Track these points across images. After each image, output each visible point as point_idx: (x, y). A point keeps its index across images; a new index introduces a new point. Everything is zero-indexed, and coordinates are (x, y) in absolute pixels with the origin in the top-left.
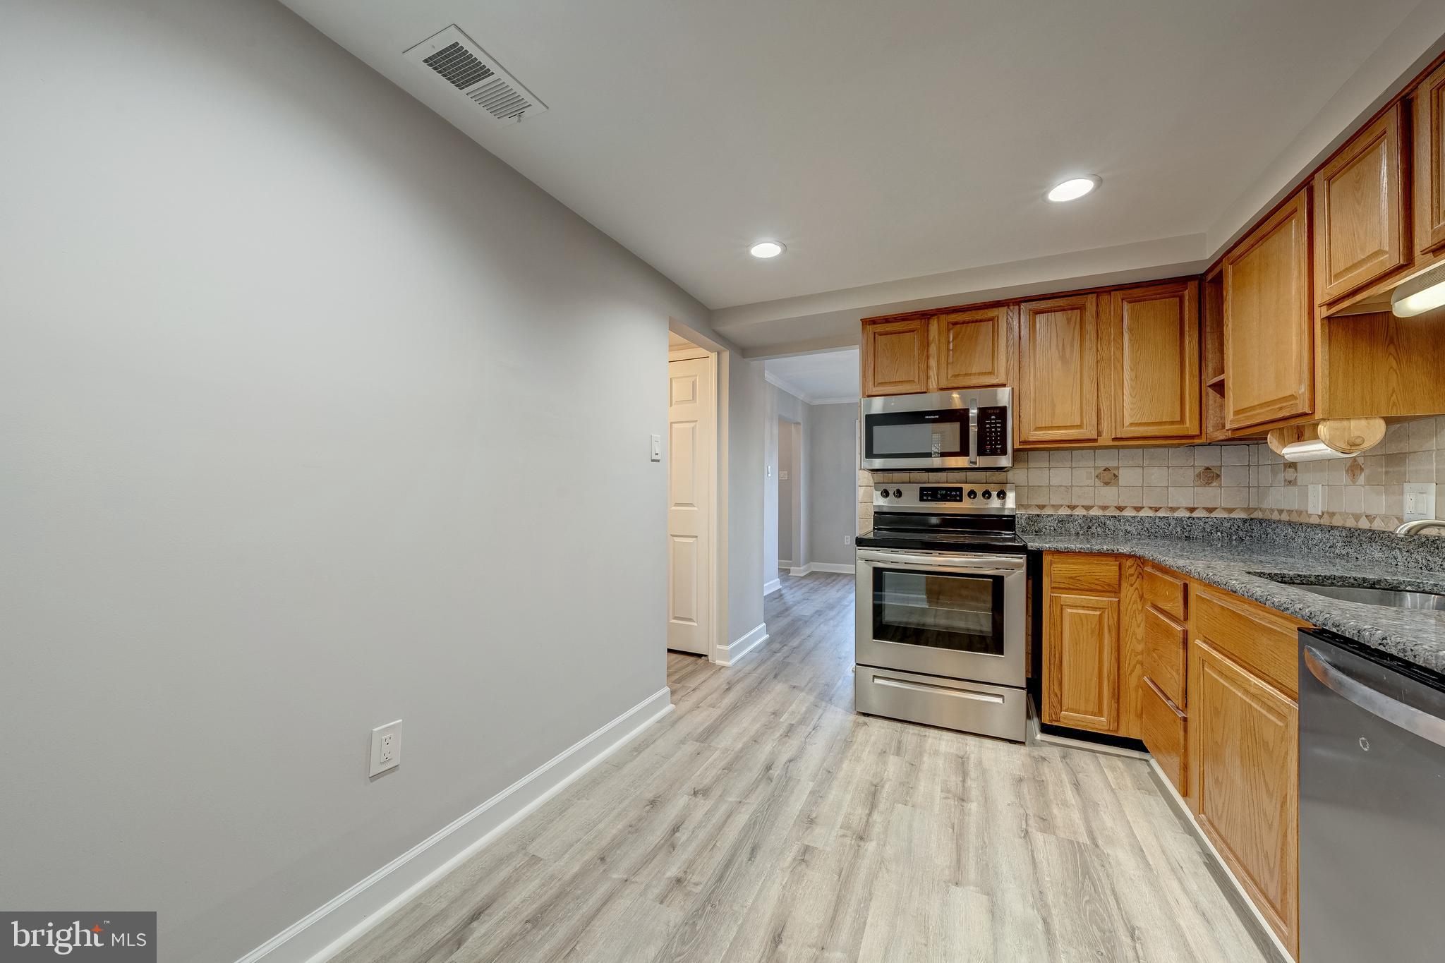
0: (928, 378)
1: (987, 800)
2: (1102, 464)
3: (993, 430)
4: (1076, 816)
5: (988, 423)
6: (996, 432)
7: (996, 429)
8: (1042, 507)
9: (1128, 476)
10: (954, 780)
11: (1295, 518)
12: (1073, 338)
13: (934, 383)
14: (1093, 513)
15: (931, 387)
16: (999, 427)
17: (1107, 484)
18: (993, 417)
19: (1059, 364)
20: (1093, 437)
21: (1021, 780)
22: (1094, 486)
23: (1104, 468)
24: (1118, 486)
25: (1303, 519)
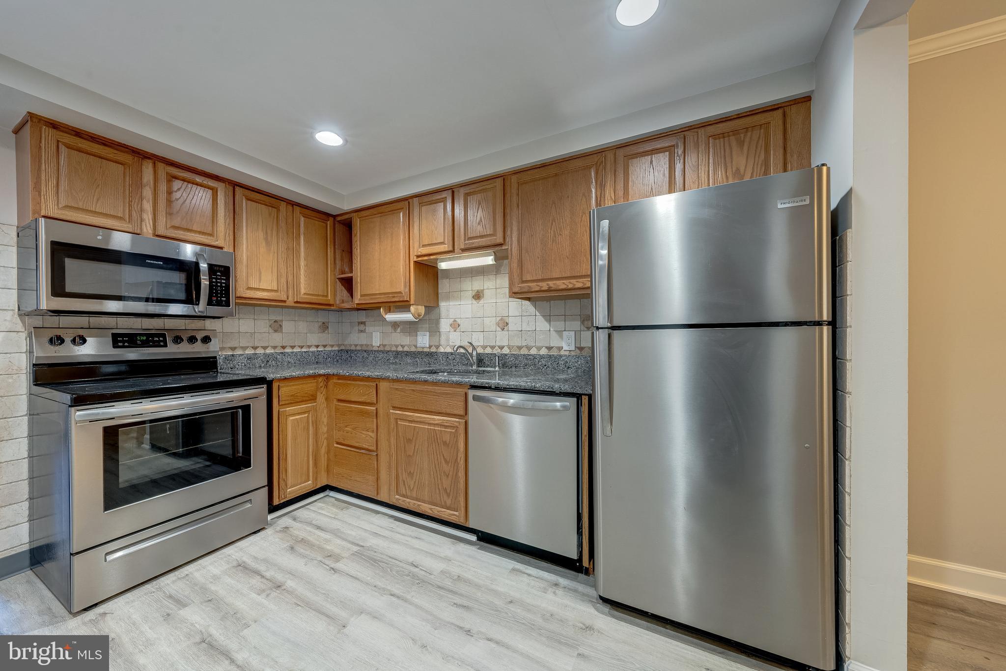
0: (142, 220)
1: (292, 574)
2: (274, 318)
3: (219, 284)
4: (339, 541)
5: (214, 278)
6: (221, 286)
7: (221, 284)
8: (233, 349)
9: (287, 326)
10: (256, 581)
11: (365, 348)
12: (273, 228)
13: (149, 228)
14: (268, 351)
15: (145, 230)
16: (224, 283)
17: (276, 331)
18: (218, 274)
19: (264, 244)
20: (283, 299)
21: (292, 548)
22: (269, 333)
23: (274, 321)
24: (282, 333)
25: (370, 348)
